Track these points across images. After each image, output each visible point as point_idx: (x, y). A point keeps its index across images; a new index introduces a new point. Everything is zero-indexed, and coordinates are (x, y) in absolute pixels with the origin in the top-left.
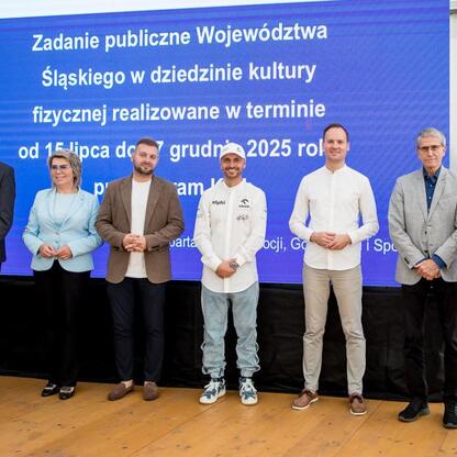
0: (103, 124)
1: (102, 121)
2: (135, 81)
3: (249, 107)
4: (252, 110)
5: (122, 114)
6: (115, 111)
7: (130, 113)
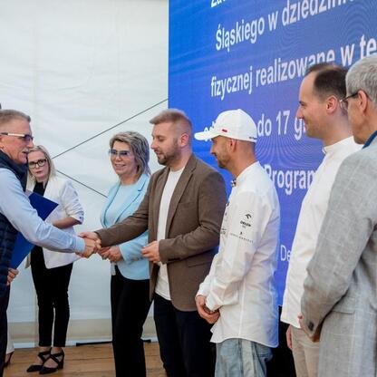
0: (250, 92)
1: (249, 88)
2: (271, 29)
3: (363, 43)
4: (365, 47)
5: (262, 77)
6: (258, 72)
7: (268, 74)
